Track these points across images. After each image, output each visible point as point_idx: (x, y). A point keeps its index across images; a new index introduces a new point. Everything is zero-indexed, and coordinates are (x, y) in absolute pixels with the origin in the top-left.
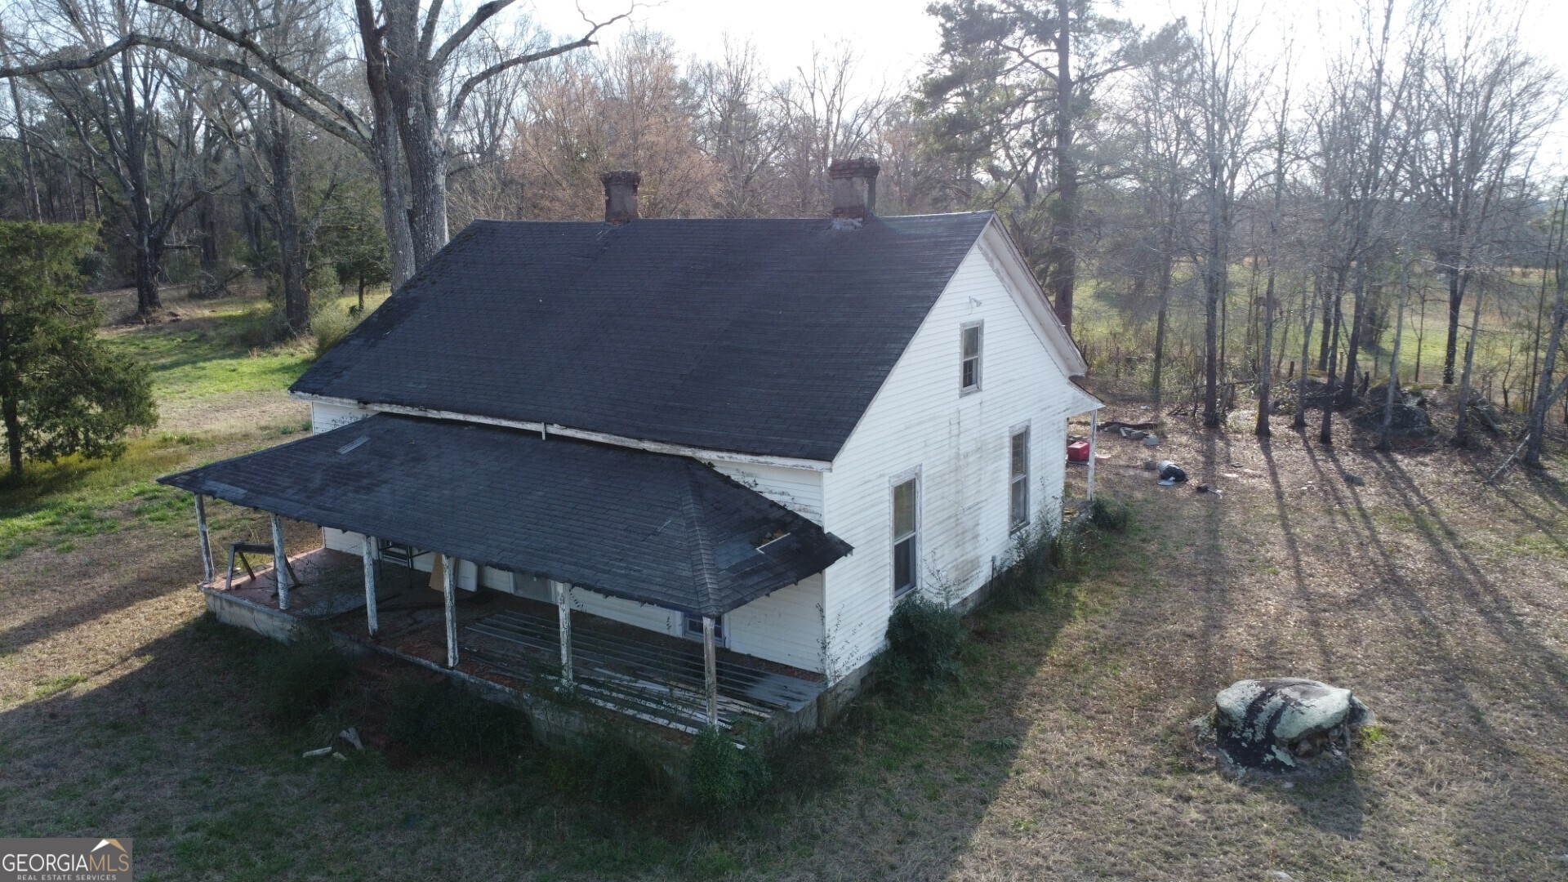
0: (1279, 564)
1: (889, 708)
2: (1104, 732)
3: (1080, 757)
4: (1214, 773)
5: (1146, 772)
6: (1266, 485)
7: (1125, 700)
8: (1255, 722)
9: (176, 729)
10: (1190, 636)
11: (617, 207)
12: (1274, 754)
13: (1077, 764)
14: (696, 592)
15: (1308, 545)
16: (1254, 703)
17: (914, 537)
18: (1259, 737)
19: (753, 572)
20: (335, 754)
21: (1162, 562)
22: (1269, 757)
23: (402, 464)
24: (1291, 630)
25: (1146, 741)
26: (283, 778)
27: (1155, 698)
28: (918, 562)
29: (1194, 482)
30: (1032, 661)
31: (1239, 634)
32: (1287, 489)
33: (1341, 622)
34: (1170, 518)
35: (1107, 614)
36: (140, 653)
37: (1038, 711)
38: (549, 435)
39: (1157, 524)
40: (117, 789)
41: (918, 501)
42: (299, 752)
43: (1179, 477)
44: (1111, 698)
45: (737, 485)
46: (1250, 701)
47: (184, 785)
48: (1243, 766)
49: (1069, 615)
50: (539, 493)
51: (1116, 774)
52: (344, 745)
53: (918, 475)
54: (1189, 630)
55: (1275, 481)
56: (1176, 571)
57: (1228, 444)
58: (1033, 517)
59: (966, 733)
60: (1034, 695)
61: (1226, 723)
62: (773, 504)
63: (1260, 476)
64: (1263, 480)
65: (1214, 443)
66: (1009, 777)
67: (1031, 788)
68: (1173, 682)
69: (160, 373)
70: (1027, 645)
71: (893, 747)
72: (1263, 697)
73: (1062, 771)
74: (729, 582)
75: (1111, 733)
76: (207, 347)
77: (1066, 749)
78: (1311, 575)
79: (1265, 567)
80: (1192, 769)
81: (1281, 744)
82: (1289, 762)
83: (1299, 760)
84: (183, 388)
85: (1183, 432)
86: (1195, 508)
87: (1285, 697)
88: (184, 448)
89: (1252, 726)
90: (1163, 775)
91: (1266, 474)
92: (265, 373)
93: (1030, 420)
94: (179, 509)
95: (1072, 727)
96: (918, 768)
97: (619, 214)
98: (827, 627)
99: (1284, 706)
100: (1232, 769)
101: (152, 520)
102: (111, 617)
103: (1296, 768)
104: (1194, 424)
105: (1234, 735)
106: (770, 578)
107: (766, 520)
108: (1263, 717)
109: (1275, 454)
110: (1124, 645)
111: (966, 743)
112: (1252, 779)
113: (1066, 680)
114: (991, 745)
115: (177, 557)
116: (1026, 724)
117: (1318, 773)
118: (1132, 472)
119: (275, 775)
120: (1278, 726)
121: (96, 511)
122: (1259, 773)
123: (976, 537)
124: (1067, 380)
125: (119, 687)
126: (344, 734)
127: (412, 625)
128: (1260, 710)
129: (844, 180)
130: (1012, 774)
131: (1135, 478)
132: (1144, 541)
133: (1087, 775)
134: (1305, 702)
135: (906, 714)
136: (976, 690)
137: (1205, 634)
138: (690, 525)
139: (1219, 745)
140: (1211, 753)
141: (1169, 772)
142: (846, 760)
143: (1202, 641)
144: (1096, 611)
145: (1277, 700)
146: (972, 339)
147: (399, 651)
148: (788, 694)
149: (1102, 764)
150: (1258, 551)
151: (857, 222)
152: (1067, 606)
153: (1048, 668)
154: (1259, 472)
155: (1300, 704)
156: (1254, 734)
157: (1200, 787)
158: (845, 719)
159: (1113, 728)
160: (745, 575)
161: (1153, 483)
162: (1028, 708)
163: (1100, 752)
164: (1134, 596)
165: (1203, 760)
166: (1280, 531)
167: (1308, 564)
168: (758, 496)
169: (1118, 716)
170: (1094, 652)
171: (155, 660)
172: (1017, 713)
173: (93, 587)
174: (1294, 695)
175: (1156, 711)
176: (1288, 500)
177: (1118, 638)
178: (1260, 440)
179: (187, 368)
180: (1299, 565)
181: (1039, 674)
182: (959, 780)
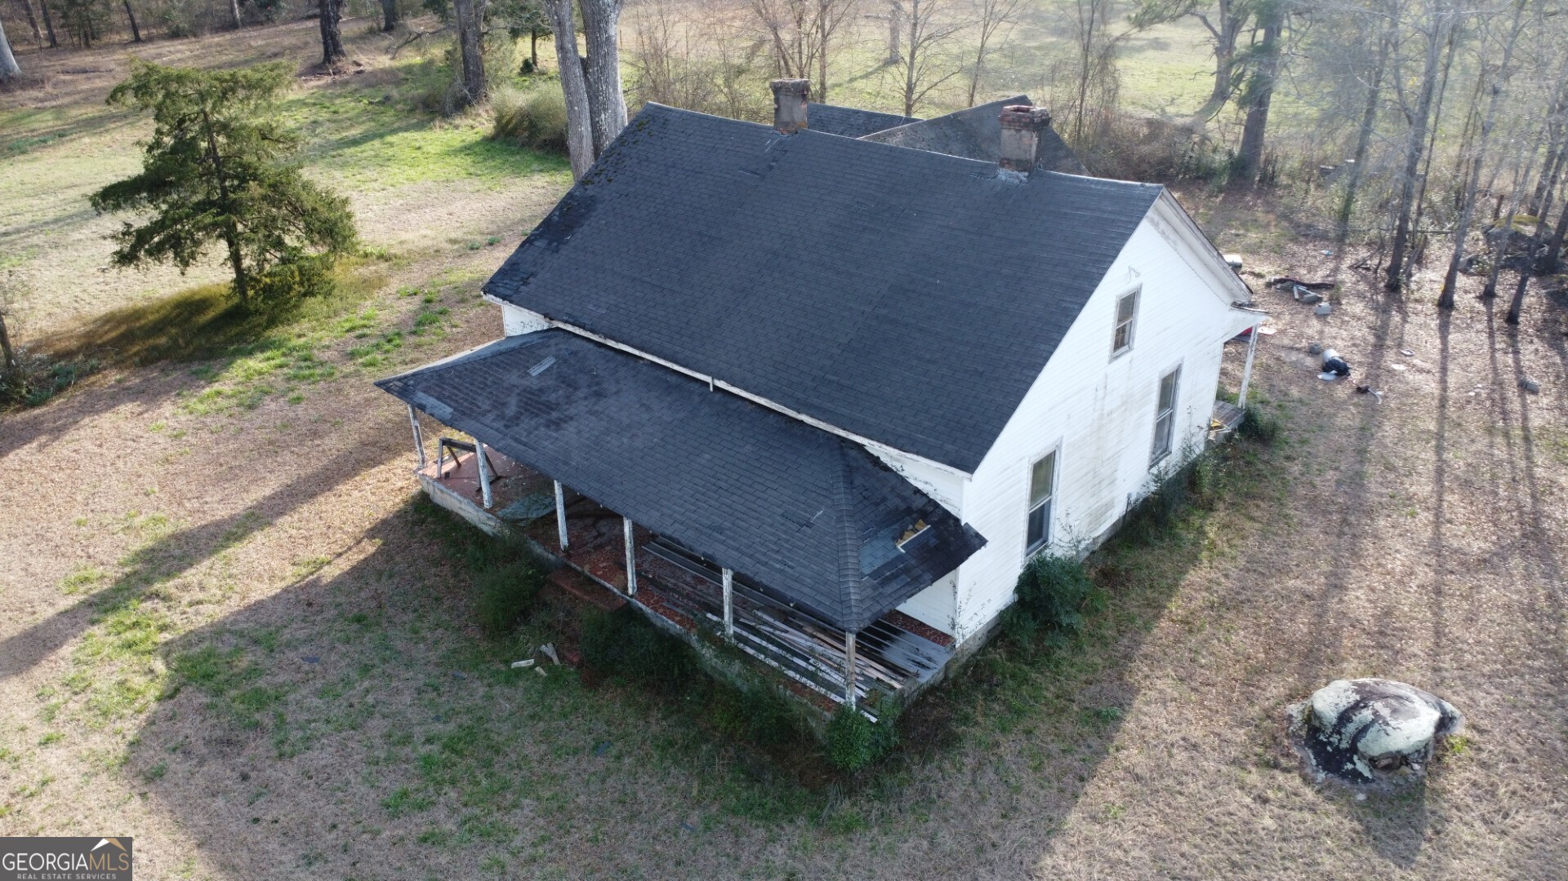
0: (1420, 502)
1: (1010, 660)
2: (1205, 707)
3: (1176, 737)
4: (1295, 774)
5: (1234, 762)
6: (1431, 386)
7: (1231, 671)
8: (1343, 730)
9: (407, 626)
10: (1309, 597)
11: (785, 117)
12: (1354, 764)
13: (1172, 745)
14: (841, 602)
15: (1457, 478)
16: (1346, 711)
17: (1050, 501)
18: (1344, 745)
19: (895, 577)
20: (538, 669)
21: (1301, 491)
22: (1349, 766)
23: (586, 398)
24: (1410, 601)
25: (1242, 723)
26: (497, 690)
27: (1259, 672)
28: (1052, 520)
29: (1356, 376)
30: (1150, 612)
31: (1357, 598)
32: (1452, 394)
33: (1465, 588)
34: (1321, 428)
35: (1234, 558)
36: (372, 533)
37: (1147, 677)
38: (715, 387)
39: (1306, 436)
40: (367, 691)
41: (1056, 469)
42: (507, 662)
43: (1340, 369)
44: (1218, 669)
45: (886, 468)
46: (1342, 709)
47: (419, 692)
48: (1324, 770)
49: (1196, 557)
50: (707, 456)
51: (1206, 759)
52: (543, 660)
53: (1059, 447)
54: (1310, 589)
55: (1443, 381)
56: (1313, 504)
57: (1405, 321)
58: (1176, 444)
59: (1077, 697)
60: (1146, 656)
61: (1317, 724)
62: (917, 491)
63: (1429, 372)
64: (1430, 377)
65: (1390, 316)
66: (1108, 754)
67: (1126, 770)
68: (1281, 653)
69: (352, 150)
70: (1148, 592)
71: (1010, 708)
72: (1356, 707)
73: (1157, 751)
74: (869, 591)
75: (1210, 710)
76: (392, 112)
77: (1165, 726)
78: (1450, 521)
79: (1405, 506)
80: (1276, 766)
81: (1362, 757)
82: (1367, 773)
83: (1376, 773)
84: (376, 175)
85: (1360, 296)
86: (1348, 418)
87: (1376, 713)
88: (383, 266)
89: (1340, 733)
90: (1250, 767)
91: (1436, 370)
92: (448, 154)
93: (1182, 359)
94: (387, 352)
95: (1175, 700)
96: (1029, 733)
97: (787, 124)
98: (958, 600)
99: (1373, 722)
100: (1313, 771)
101: (365, 365)
102: (342, 488)
103: (1373, 781)
104: (1373, 286)
105: (1322, 737)
106: (908, 584)
107: (909, 511)
108: (1351, 728)
109: (1453, 337)
110: (1242, 602)
111: (1076, 708)
112: (1329, 786)
113: (1180, 642)
114: (1098, 714)
115: (391, 416)
116: (1134, 691)
117: (1392, 787)
118: (1294, 356)
119: (489, 685)
120: (1363, 740)
121: (316, 352)
122: (1337, 780)
123: (1112, 482)
124: (1229, 307)
125: (358, 573)
126: (543, 648)
127: (596, 538)
128: (1350, 720)
129: (1013, 132)
130: (1111, 750)
131: (1294, 365)
132: (1288, 458)
133: (1181, 756)
134: (1393, 723)
135: (1026, 668)
136: (1093, 646)
137: (1325, 595)
138: (840, 520)
139: (1306, 744)
140: (1298, 750)
141: (1256, 764)
142: (966, 719)
143: (1318, 601)
144: (1223, 554)
145: (1366, 715)
146: (1127, 306)
147: (586, 570)
148: (920, 659)
149: (1195, 746)
150: (1402, 483)
151: (1023, 176)
152: (1195, 544)
153: (1164, 623)
154: (1427, 366)
155: (1388, 724)
156: (1340, 740)
157: (1280, 788)
158: (970, 673)
159: (1213, 705)
160: (886, 582)
161: (1312, 374)
162: (1139, 670)
163: (1196, 733)
164: (1264, 536)
165: (1288, 755)
166: (1431, 456)
167: (1451, 504)
168: (903, 480)
169: (1220, 690)
170: (1212, 607)
171: (384, 544)
172: (1126, 677)
173: (324, 451)
174: (1385, 712)
175: (1258, 688)
176: (1452, 411)
177: (1238, 593)
178: (1440, 314)
179: (377, 143)
180: (1440, 506)
181: (1155, 631)
182: (1064, 751)
